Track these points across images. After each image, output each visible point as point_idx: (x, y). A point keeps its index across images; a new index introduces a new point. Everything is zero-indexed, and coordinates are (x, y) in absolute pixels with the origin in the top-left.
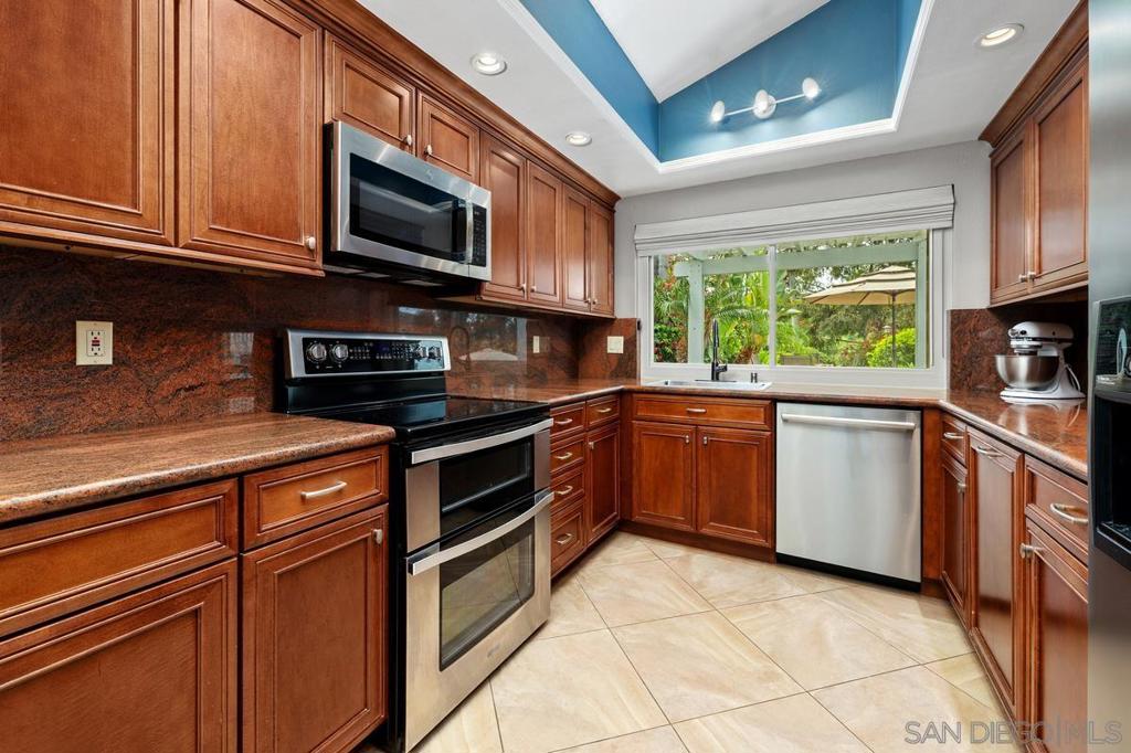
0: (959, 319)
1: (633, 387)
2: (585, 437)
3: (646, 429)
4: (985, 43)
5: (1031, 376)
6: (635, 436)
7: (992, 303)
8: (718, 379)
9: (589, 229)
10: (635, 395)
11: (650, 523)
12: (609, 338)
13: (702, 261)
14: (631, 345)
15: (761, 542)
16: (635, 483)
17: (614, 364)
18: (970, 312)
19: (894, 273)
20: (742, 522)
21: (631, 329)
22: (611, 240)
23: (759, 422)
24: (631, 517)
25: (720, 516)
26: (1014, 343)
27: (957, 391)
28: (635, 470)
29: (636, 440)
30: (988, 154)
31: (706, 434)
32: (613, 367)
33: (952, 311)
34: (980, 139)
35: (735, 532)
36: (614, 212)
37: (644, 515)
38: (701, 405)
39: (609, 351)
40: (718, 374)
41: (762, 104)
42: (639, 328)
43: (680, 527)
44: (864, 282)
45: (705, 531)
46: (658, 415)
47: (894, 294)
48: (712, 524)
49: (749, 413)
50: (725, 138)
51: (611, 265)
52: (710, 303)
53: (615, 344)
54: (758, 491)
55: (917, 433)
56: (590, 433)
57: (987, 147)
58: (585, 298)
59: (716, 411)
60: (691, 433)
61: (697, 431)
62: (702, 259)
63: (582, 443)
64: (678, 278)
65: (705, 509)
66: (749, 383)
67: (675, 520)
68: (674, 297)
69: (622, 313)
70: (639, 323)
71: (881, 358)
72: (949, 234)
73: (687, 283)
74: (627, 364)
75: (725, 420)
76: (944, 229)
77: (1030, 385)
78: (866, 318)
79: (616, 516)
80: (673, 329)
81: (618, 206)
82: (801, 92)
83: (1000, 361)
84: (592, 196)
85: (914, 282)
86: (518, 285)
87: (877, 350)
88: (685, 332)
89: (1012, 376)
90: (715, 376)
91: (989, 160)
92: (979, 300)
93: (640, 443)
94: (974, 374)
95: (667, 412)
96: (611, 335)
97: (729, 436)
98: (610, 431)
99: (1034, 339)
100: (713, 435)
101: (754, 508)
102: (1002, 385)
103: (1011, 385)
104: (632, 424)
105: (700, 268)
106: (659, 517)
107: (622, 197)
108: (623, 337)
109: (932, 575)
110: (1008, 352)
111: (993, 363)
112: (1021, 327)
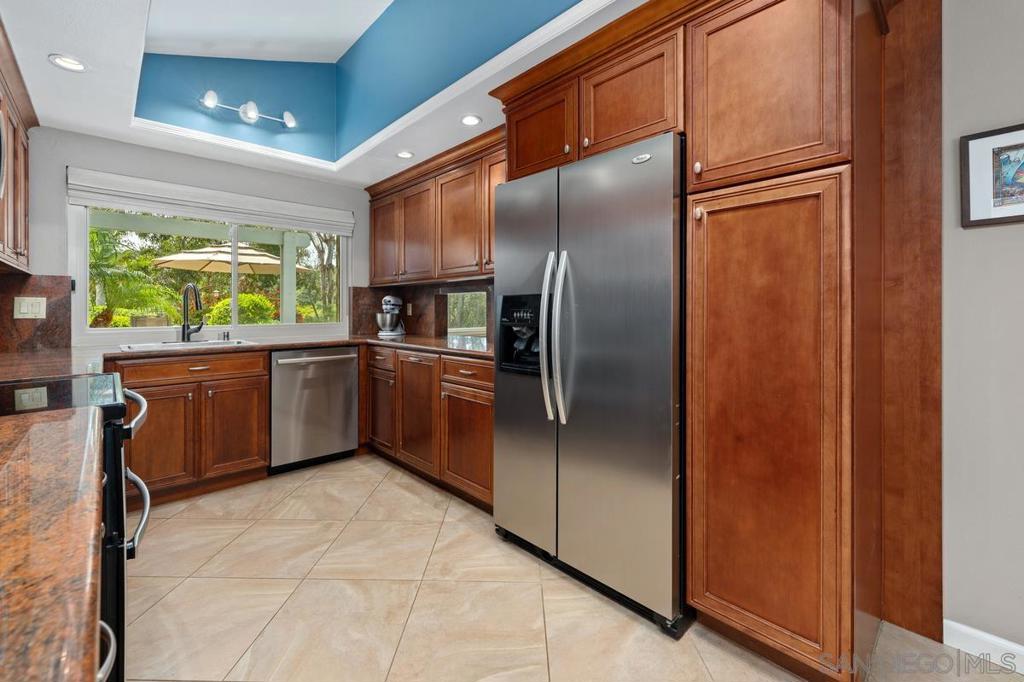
0: (357, 292)
4: (400, 155)
5: (391, 324)
7: (371, 285)
8: (189, 340)
10: (119, 363)
12: (17, 298)
14: (60, 308)
15: (259, 464)
18: (361, 288)
20: (244, 454)
21: (60, 289)
23: (259, 370)
25: (223, 458)
26: (384, 307)
30: (368, 199)
31: (210, 388)
33: (355, 289)
34: (366, 189)
35: (238, 464)
38: (204, 363)
39: (17, 316)
40: (189, 336)
42: (73, 288)
43: (178, 482)
45: (210, 475)
46: (152, 380)
48: (215, 466)
49: (249, 364)
53: (29, 308)
54: (258, 423)
55: (356, 361)
58: (15, 247)
59: (218, 366)
60: (194, 390)
61: (200, 387)
65: (209, 455)
67: (174, 478)
69: (43, 267)
70: (73, 281)
72: (349, 240)
75: (229, 373)
76: (347, 237)
77: (391, 329)
82: (281, 118)
83: (379, 316)
89: (384, 325)
90: (186, 336)
91: (369, 203)
92: (364, 283)
94: (363, 325)
95: (164, 374)
96: (20, 296)
97: (233, 386)
99: (393, 305)
100: (217, 387)
101: (254, 439)
102: (379, 329)
103: (383, 328)
107: (41, 123)
108: (45, 299)
109: (363, 441)
110: (382, 311)
111: (375, 317)
112: (387, 298)
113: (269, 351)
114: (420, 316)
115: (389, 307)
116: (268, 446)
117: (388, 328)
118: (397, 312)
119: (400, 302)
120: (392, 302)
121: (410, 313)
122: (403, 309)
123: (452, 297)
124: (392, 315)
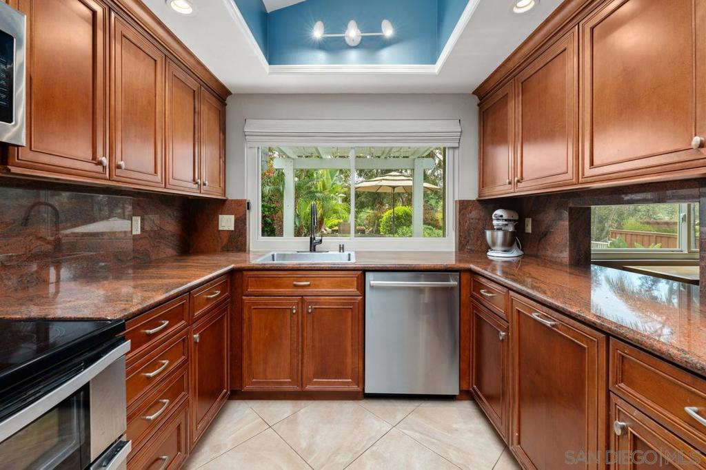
0: (463, 206)
1: (243, 265)
2: (187, 334)
3: (255, 304)
4: (516, 10)
5: (504, 244)
6: (246, 310)
7: (479, 197)
8: (314, 251)
9: (199, 113)
10: (245, 273)
11: (259, 390)
12: (220, 216)
13: (293, 159)
14: (241, 222)
15: (355, 388)
16: (246, 355)
17: (225, 240)
18: (469, 201)
19: (394, 176)
20: (339, 374)
21: (241, 209)
22: (223, 128)
23: (353, 290)
24: (241, 386)
25: (322, 374)
26: (495, 222)
27: (462, 252)
28: (245, 343)
29: (246, 315)
30: (476, 104)
31: (310, 303)
32: (224, 243)
33: (462, 202)
34: (474, 93)
35: (334, 383)
36: (226, 105)
37: (254, 383)
38: (306, 278)
39: (220, 228)
40: (315, 246)
41: (353, 33)
42: (249, 208)
43: (286, 388)
44: (381, 180)
45: (309, 387)
46: (267, 290)
47: (394, 187)
48: (315, 380)
49: (344, 282)
50: (321, 55)
51: (222, 152)
52: (298, 188)
53: (226, 222)
54: (352, 345)
55: (456, 292)
56: (194, 325)
57: (476, 100)
58: (194, 180)
59: (317, 283)
60: (298, 303)
61: (303, 301)
62: (293, 157)
63: (185, 341)
64: (277, 170)
65: (309, 368)
66: (338, 253)
67: (282, 383)
68: (274, 184)
69: (232, 195)
70: (248, 203)
71: (386, 222)
72: (457, 151)
73: (283, 174)
74: (237, 242)
75: (326, 290)
76: (454, 148)
77: (504, 249)
78: (375, 199)
79: (226, 393)
80: (272, 205)
81: (229, 100)
82: (380, 31)
83: (488, 233)
84: (202, 83)
85: (412, 182)
86: (94, 158)
87: (384, 218)
88: (281, 208)
89: (494, 244)
90: (313, 247)
91: (477, 107)
92: (472, 195)
93: (250, 318)
94: (470, 241)
95: (277, 286)
96: (221, 214)
97: (330, 303)
98: (220, 313)
99: (506, 220)
100: (316, 303)
101: (349, 360)
102: (488, 248)
103: (493, 248)
104: (242, 299)
105: (292, 163)
106: (267, 383)
107: (233, 92)
108: (233, 216)
109: (465, 387)
110: (492, 228)
111: (484, 234)
112: (499, 212)
113: (364, 271)
114: (545, 235)
115: (501, 223)
116: (361, 370)
117: (498, 248)
118: (511, 229)
119: (516, 217)
120: (505, 217)
121: (529, 229)
122: (520, 226)
123: (597, 210)
124: (505, 233)
